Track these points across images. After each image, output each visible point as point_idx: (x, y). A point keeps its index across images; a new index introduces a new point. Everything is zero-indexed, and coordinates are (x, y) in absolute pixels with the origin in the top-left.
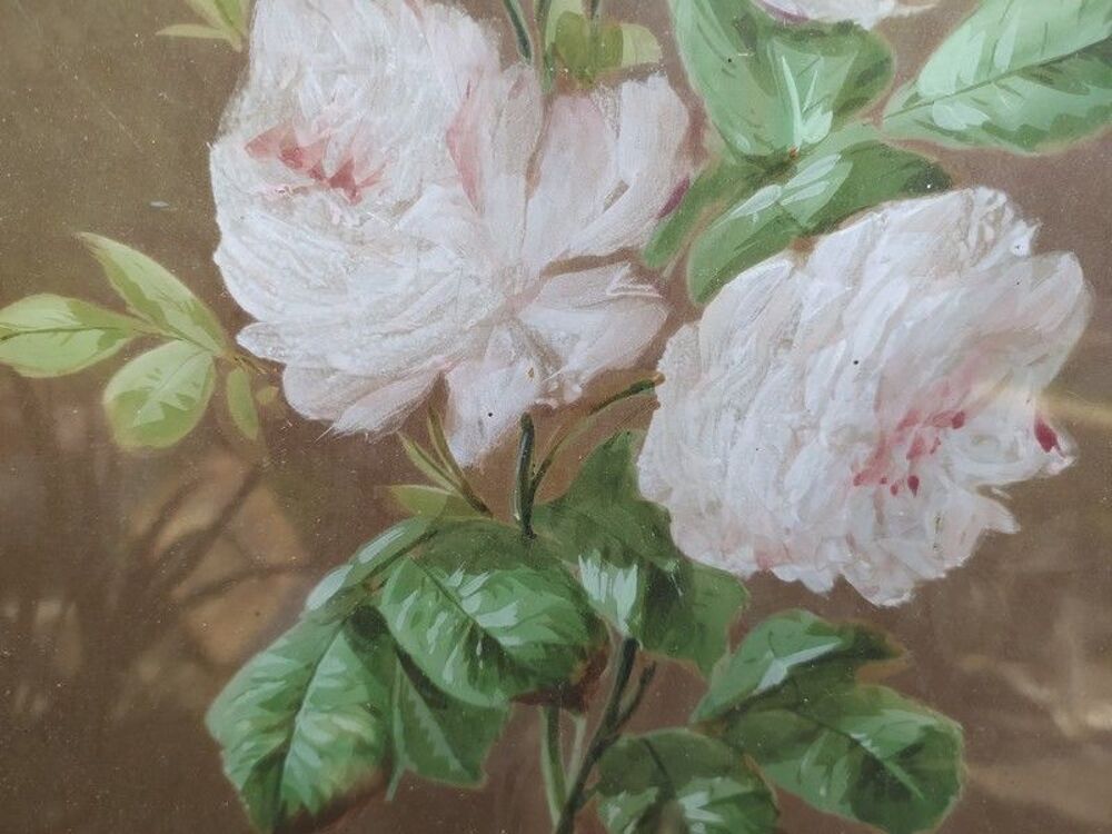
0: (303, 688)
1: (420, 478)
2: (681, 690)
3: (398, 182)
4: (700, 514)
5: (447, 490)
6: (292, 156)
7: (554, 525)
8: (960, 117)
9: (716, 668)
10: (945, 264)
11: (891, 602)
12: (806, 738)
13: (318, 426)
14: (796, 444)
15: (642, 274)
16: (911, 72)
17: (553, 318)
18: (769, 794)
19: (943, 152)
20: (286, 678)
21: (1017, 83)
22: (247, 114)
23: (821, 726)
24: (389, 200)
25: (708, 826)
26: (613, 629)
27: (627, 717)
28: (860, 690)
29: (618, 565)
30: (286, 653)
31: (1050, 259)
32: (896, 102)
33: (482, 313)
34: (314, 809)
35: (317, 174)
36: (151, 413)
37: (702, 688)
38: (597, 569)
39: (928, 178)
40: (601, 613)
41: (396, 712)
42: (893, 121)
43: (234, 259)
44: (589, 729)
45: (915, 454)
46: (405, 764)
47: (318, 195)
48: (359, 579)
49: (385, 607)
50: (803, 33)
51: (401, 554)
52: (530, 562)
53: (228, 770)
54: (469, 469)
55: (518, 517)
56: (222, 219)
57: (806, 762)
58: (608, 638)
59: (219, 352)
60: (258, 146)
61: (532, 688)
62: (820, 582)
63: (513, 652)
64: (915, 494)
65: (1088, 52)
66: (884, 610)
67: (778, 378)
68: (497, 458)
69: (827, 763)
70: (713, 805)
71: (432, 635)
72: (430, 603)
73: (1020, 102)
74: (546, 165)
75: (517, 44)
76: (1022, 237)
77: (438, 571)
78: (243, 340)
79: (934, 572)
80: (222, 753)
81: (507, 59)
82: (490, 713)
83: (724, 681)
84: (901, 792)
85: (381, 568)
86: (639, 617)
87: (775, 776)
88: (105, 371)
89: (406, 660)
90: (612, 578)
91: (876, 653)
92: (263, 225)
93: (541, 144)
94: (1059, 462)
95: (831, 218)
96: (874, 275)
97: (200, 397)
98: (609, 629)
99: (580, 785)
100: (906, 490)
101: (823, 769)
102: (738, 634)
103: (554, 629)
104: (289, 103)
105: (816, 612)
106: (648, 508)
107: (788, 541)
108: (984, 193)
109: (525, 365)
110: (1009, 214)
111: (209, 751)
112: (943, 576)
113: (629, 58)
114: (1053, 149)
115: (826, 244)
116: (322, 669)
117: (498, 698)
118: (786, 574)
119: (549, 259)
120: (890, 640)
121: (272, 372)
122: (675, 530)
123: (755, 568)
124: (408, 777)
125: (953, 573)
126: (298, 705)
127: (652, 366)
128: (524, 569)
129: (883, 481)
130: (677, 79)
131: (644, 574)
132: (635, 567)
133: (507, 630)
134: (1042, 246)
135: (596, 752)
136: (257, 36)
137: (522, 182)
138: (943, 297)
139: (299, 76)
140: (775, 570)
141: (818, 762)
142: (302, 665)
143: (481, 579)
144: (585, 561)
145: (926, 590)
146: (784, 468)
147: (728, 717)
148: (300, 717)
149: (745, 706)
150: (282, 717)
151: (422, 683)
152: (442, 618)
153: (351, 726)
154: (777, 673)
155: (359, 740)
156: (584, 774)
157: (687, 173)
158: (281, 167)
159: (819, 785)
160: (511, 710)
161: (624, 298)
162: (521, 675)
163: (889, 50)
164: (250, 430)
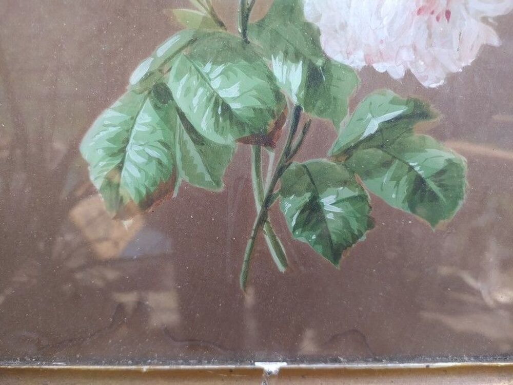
0: (129, 131)
1: (188, 5)
4: (336, 31)
5: (203, 12)
9: (341, 124)
11: (434, 86)
12: (386, 165)
18: (367, 196)
20: (120, 124)
23: (394, 157)
25: (339, 215)
26: (290, 101)
27: (295, 152)
28: (415, 137)
29: (293, 61)
30: (120, 110)
34: (136, 199)
37: (334, 135)
38: (281, 63)
40: (283, 90)
41: (178, 146)
44: (276, 158)
46: (182, 177)
48: (156, 67)
49: (171, 84)
51: (179, 51)
52: (247, 59)
53: (92, 178)
55: (240, 31)
57: (386, 178)
58: (287, 105)
61: (247, 134)
62: (397, 73)
63: (238, 112)
64: (448, 20)
69: (396, 178)
70: (337, 203)
71: (195, 101)
72: (195, 83)
77: (198, 63)
79: (455, 69)
80: (89, 168)
82: (226, 147)
83: (346, 131)
84: (434, 197)
85: (169, 59)
86: (303, 92)
87: (371, 186)
89: (182, 116)
90: (289, 69)
91: (425, 115)
98: (287, 100)
99: (271, 191)
100: (444, 18)
101: (395, 182)
102: (354, 104)
103: (259, 99)
105: (395, 90)
106: (308, 26)
107: (382, 47)
111: (83, 165)
112: (461, 70)
116: (139, 120)
117: (230, 140)
118: (380, 68)
120: (433, 108)
122: (323, 39)
123: (364, 64)
124: (184, 185)
125: (466, 69)
126: (127, 141)
128: (243, 62)
129: (432, 13)
131: (306, 66)
132: (301, 62)
133: (234, 99)
135: (280, 172)
140: (375, 66)
141: (392, 179)
142: (129, 117)
143: (220, 68)
144: (275, 58)
145: (452, 78)
147: (347, 152)
148: (128, 148)
149: (356, 146)
150: (118, 149)
151: (191, 129)
152: (201, 90)
153: (155, 154)
154: (373, 127)
155: (160, 162)
156: (273, 184)
159: (392, 192)
160: (237, 147)
162: (242, 126)
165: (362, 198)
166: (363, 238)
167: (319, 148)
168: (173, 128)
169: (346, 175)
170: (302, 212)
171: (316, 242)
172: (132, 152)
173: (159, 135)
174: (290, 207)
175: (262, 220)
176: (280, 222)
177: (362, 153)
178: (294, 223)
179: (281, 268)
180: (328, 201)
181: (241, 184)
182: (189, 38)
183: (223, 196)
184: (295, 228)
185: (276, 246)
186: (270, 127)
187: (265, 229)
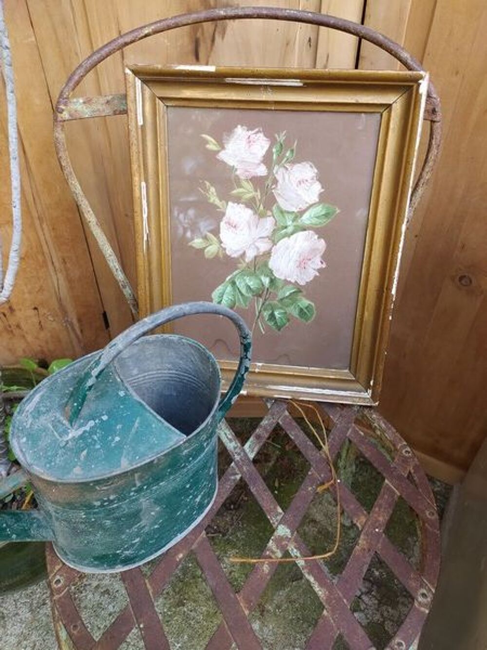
0: (224, 292)
1: (241, 263)
3: (241, 227)
4: (277, 271)
5: (245, 265)
6: (229, 224)
7: (258, 271)
8: (308, 222)
9: (279, 293)
10: (306, 240)
11: (303, 285)
12: (292, 304)
13: (230, 256)
14: (289, 262)
15: (269, 239)
16: (301, 217)
17: (259, 244)
19: (305, 226)
20: (222, 290)
21: (315, 218)
22: (225, 219)
23: (294, 302)
24: (240, 229)
25: (280, 318)
27: (267, 299)
28: (299, 297)
29: (266, 277)
30: (223, 286)
31: (319, 240)
32: (300, 220)
33: (250, 243)
35: (232, 226)
36: (210, 254)
37: (277, 295)
38: (263, 277)
39: (304, 230)
40: (264, 284)
41: (236, 296)
42: (299, 222)
43: (222, 236)
44: (262, 301)
45: (305, 263)
46: (237, 304)
47: (232, 228)
48: (233, 277)
49: (236, 280)
50: (288, 212)
51: (239, 274)
54: (248, 263)
55: (254, 269)
56: (221, 231)
57: (292, 307)
59: (219, 246)
60: (226, 223)
61: (254, 294)
62: (293, 281)
63: (252, 288)
64: (305, 269)
65: (323, 215)
66: (301, 286)
67: (287, 253)
68: (251, 262)
69: (295, 308)
70: (279, 314)
71: (242, 285)
72: (242, 281)
73: (315, 221)
74: (258, 226)
75: (255, 213)
76: (316, 237)
77: (243, 276)
78: (222, 245)
79: (308, 280)
81: (254, 214)
82: (250, 297)
83: (281, 295)
84: (306, 314)
85: (236, 275)
86: (269, 285)
87: (288, 310)
88: (205, 248)
89: (238, 289)
90: (265, 279)
91: (300, 291)
92: (225, 232)
93: (258, 223)
94: (324, 266)
95: (292, 234)
96: (298, 240)
97: (216, 251)
98: (265, 286)
99: (261, 309)
102: (283, 287)
103: (258, 285)
104: (230, 218)
105: (293, 285)
106: (270, 270)
107: (288, 275)
108: (310, 231)
109: (256, 250)
110: (314, 234)
111: (212, 299)
113: (268, 214)
114: (319, 226)
115: (292, 237)
116: (227, 289)
117: (250, 295)
118: (289, 279)
119: (259, 237)
120: (302, 290)
121: (225, 249)
122: (274, 273)
123: (284, 278)
124: (237, 306)
125: (311, 281)
126: (223, 294)
127: (271, 251)
128: (254, 277)
129: (301, 267)
130: (274, 217)
131: (270, 278)
132: (268, 277)
133: (252, 285)
134: (318, 238)
135: (263, 304)
136: (227, 210)
137: (255, 228)
138: (307, 244)
139: (231, 215)
140: (287, 279)
142: (225, 288)
143: (248, 278)
145: (307, 283)
146: (288, 265)
147: (282, 300)
149: (284, 298)
150: (221, 296)
151: (240, 292)
152: (243, 283)
153: (230, 297)
154: (288, 294)
155: (231, 300)
156: (262, 307)
157: (275, 227)
158: (227, 225)
159: (294, 312)
160: (252, 297)
161: (267, 242)
162: (253, 292)
163: (298, 214)
164: (221, 256)
165: (286, 313)
166: (287, 325)
167: (274, 298)
168: (235, 291)
169: (281, 306)
170: (269, 316)
171: (273, 325)
172: (225, 297)
173: (232, 293)
174: (266, 314)
175: (258, 317)
176: (263, 318)
177: (284, 300)
178: (267, 319)
179: (263, 332)
180: (276, 313)
181: (252, 307)
182: (240, 271)
183: (248, 310)
184: (267, 321)
185: (262, 326)
186: (261, 292)
187: (259, 320)
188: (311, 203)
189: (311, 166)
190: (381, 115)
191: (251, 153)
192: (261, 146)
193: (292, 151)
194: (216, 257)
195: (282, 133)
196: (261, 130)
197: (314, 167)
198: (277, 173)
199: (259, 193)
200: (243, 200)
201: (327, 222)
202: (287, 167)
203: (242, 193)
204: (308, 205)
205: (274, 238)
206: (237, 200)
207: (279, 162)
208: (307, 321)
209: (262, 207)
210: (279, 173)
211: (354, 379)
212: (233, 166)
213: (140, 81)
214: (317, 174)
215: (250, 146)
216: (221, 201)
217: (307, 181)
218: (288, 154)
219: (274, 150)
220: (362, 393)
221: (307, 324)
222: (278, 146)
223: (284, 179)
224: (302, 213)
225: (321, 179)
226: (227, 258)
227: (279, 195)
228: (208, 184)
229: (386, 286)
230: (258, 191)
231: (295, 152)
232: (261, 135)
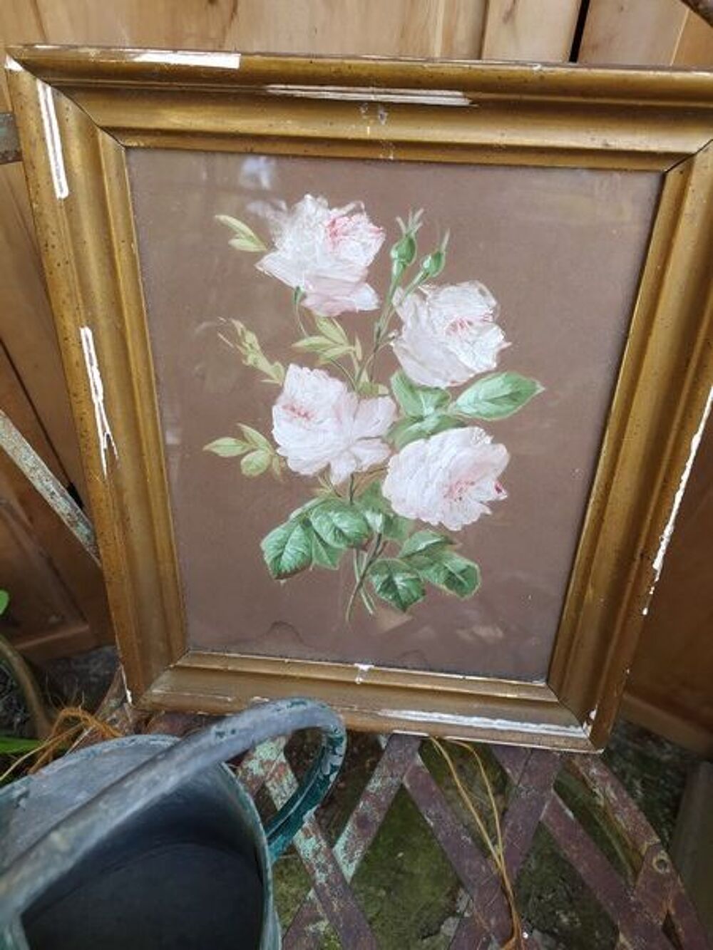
0: (288, 539)
1: (322, 487)
2: (394, 550)
3: (320, 417)
4: (400, 502)
5: (330, 491)
6: (293, 410)
7: (360, 501)
8: (470, 410)
9: (405, 543)
10: (466, 444)
11: (455, 530)
12: (431, 564)
13: (297, 473)
14: (427, 486)
15: (383, 442)
16: (455, 399)
17: (360, 451)
18: (421, 579)
19: (464, 418)
20: (283, 535)
21: (486, 403)
22: (282, 400)
23: (435, 562)
24: (318, 420)
25: (404, 587)
26: (376, 531)
27: (380, 553)
28: (446, 553)
29: (377, 514)
30: (284, 529)
31: (495, 446)
32: (451, 406)
33: (341, 448)
34: (289, 571)
35: (299, 414)
36: (252, 468)
37: (400, 548)
38: (370, 514)
39: (461, 424)
40: (372, 526)
41: (313, 547)
42: (451, 409)
43: (277, 432)
44: (368, 556)
45: (460, 491)
46: (315, 561)
47: (300, 419)
48: (305, 511)
49: (311, 519)
50: (426, 389)
51: (317, 506)
52: (353, 511)
53: (265, 558)
54: (336, 486)
55: (349, 499)
56: (275, 423)
57: (432, 571)
58: (374, 532)
59: (273, 454)
60: (285, 407)
61: (352, 544)
62: (435, 523)
63: (347, 534)
64: (461, 501)
65: (505, 396)
66: (451, 532)
67: (422, 469)
68: (344, 484)
69: (438, 571)
70: (404, 581)
71: (324, 528)
72: (324, 519)
73: (485, 408)
74: (358, 414)
75: (351, 388)
76: (488, 440)
77: (326, 511)
78: (278, 451)
79: (467, 523)
80: (264, 554)
81: (348, 390)
82: (341, 550)
83: (407, 547)
84: (460, 583)
85: (311, 509)
86: (383, 528)
87: (423, 575)
88: (242, 456)
89: (317, 534)
90: (375, 517)
91: (451, 543)
92: (284, 424)
93: (357, 409)
94: (503, 496)
95: (434, 432)
96: (447, 445)
97: (266, 464)
98: (374, 530)
99: (365, 571)
100: (458, 501)
101: (436, 574)
102: (411, 534)
103: (358, 529)
104: (293, 398)
105: (433, 530)
106: (385, 499)
107: (425, 511)
108: (476, 428)
109: (353, 461)
110: (484, 434)
111: (261, 553)
112: (470, 524)
113: (380, 392)
114: (494, 419)
115: (433, 438)
116: (293, 535)
117: (342, 546)
118: (424, 520)
119: (359, 436)
120: (455, 540)
121: (285, 459)
122: (393, 507)
123: (415, 517)
124: (316, 565)
125: (473, 523)
126: (286, 543)
127: (387, 463)
128: (350, 512)
129: (452, 498)
130: (393, 397)
131: (384, 516)
132: (381, 514)
133: (345, 528)
134: (493, 442)
135: (370, 563)
136: (287, 381)
137: (352, 419)
138: (467, 453)
139: (297, 391)
140: (421, 519)
141: (435, 571)
142: (288, 532)
143: (337, 515)
144: (367, 512)
145: (465, 527)
146: (423, 492)
147: (409, 557)
148: (287, 546)
149: (413, 554)
150: (282, 546)
151: (321, 540)
152: (327, 523)
153: (300, 549)
154: (422, 546)
155: (303, 553)
156: (367, 569)
157: (396, 419)
158: (290, 412)
159: (436, 578)
160: (346, 549)
161: (379, 447)
162: (349, 540)
163: (449, 394)
164: (278, 473)
166: (420, 601)
167: (393, 553)
168: (311, 538)
169: (409, 568)
170: (384, 583)
171: (391, 600)
172: (288, 548)
173: (304, 541)
174: (377, 581)
175: (361, 584)
176: (370, 587)
177: (415, 558)
178: (378, 589)
179: (371, 612)
180: (398, 580)
181: (348, 568)
182: (320, 501)
183: (338, 572)
184: (379, 592)
185: (368, 600)
186: (365, 540)
187: (361, 591)
188: (478, 371)
189: (482, 292)
190: (663, 178)
191: (337, 259)
192: (363, 244)
193: (437, 257)
194: (267, 474)
195: (414, 214)
196: (363, 206)
197: (488, 292)
198: (400, 304)
199: (358, 348)
200: (322, 362)
201: (515, 411)
202: (426, 292)
203: (321, 346)
204: (472, 375)
205: (392, 440)
206: (309, 360)
207: (405, 280)
208: (462, 596)
209: (365, 378)
210: (405, 304)
211: (556, 700)
212: (298, 288)
213: (49, 89)
214: (495, 309)
215: (335, 244)
216: (271, 362)
217: (470, 323)
218: (427, 263)
219: (394, 254)
220: (572, 728)
221: (463, 600)
222: (404, 244)
223: (417, 318)
224: (457, 390)
225: (503, 320)
226: (289, 475)
227: (406, 352)
228: (239, 326)
229: (639, 551)
230: (358, 341)
231: (443, 259)
232: (362, 219)
